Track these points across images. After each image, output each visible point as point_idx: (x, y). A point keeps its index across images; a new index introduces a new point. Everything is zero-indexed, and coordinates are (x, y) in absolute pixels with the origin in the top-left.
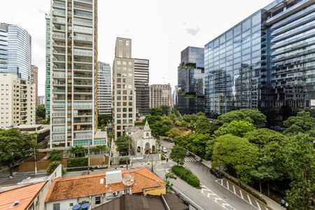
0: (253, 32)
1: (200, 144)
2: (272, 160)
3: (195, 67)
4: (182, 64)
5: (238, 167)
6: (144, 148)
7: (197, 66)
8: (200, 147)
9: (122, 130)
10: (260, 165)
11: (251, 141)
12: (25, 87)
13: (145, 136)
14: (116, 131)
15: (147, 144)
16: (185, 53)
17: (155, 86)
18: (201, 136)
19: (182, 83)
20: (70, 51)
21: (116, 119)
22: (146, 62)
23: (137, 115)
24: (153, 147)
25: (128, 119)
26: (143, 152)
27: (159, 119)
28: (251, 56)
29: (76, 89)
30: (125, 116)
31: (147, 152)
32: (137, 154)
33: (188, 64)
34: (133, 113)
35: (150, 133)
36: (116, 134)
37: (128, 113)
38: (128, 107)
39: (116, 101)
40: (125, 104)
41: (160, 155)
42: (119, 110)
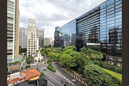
0: (74, 24)
1: (58, 57)
2: (75, 61)
4: (56, 31)
5: (67, 64)
6: (38, 60)
7: (60, 32)
8: (58, 58)
9: (30, 54)
10: (72, 63)
11: (71, 55)
13: (38, 56)
14: (28, 54)
15: (39, 59)
16: (56, 28)
17: (47, 38)
18: (58, 55)
19: (55, 37)
21: (28, 50)
22: (43, 30)
23: (39, 48)
24: (42, 59)
25: (33, 49)
26: (37, 61)
27: (46, 49)
30: (32, 48)
31: (39, 61)
32: (35, 63)
33: (57, 32)
34: (36, 47)
35: (40, 54)
36: (28, 56)
37: (33, 47)
38: (33, 45)
39: (28, 43)
40: (32, 44)
41: (44, 62)
42: (29, 46)
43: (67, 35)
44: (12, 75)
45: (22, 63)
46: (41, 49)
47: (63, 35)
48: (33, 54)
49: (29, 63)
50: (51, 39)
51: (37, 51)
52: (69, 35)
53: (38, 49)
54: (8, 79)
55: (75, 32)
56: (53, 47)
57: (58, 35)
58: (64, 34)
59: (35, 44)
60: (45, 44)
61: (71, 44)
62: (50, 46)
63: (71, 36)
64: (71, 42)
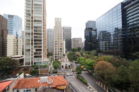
0: (118, 12)
1: (90, 65)
3: (92, 30)
4: (86, 28)
6: (65, 66)
7: (93, 29)
9: (57, 58)
12: (18, 40)
13: (65, 61)
14: (55, 58)
15: (66, 64)
17: (74, 38)
18: (91, 61)
19: (86, 37)
20: (32, 24)
21: (54, 53)
22: (70, 28)
23: (66, 51)
24: (69, 66)
25: (60, 53)
26: (64, 68)
28: (117, 24)
29: (35, 40)
31: (66, 68)
32: (62, 69)
33: (89, 28)
34: (62, 50)
35: (67, 59)
36: (54, 60)
37: (60, 50)
38: (60, 48)
39: (55, 45)
40: (58, 47)
41: (72, 70)
42: (56, 49)
43: (105, 31)
44: (41, 78)
45: (50, 67)
46: (68, 53)
47: (99, 33)
48: (59, 58)
49: (56, 68)
50: (81, 39)
51: (63, 56)
52: (108, 32)
53: (65, 53)
54: (39, 81)
55: (121, 25)
56: (83, 51)
57: (91, 34)
58: (99, 31)
59: (61, 46)
60: (72, 46)
61: (112, 45)
62: (79, 49)
63: (112, 34)
64: (114, 42)
